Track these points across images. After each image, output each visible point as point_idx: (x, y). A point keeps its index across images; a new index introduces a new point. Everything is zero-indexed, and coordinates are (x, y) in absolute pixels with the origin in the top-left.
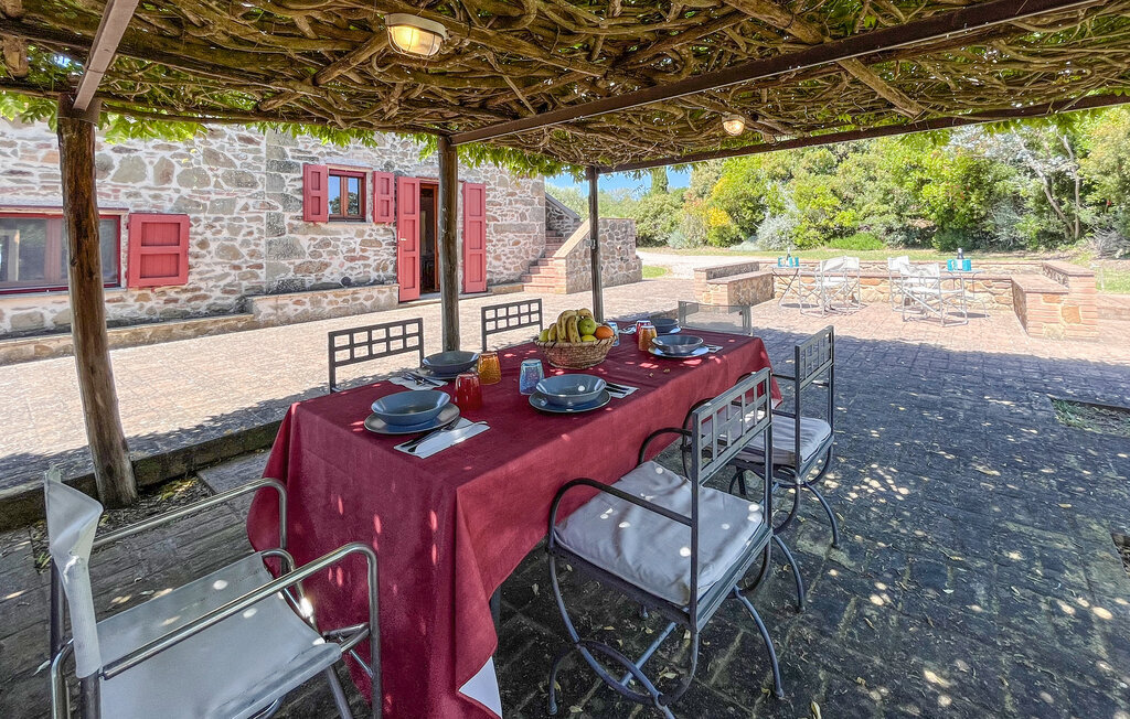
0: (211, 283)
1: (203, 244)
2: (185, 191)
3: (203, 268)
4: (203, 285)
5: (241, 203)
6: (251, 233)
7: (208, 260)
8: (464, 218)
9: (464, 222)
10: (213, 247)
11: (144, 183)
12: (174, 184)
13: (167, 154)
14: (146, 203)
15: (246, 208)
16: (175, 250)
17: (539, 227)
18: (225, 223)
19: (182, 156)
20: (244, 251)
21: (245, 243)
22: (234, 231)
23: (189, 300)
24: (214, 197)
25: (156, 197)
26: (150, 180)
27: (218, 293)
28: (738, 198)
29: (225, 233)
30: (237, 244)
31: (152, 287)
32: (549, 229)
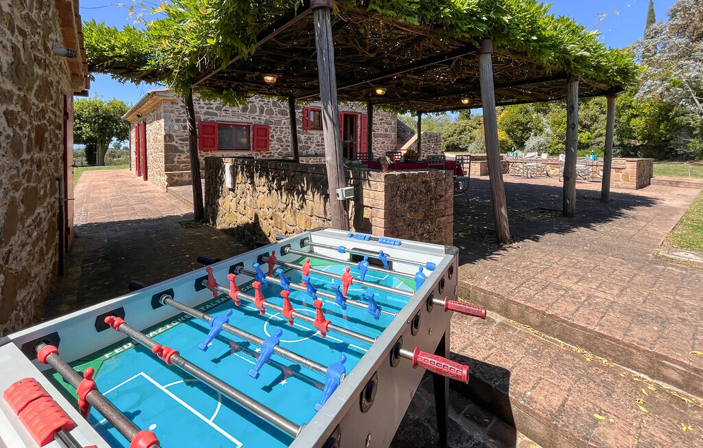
0: (275, 151)
1: (272, 137)
2: (268, 117)
3: (272, 145)
4: (272, 151)
5: (283, 121)
6: (286, 133)
7: (273, 143)
8: (361, 130)
9: (361, 132)
10: (275, 138)
11: (257, 114)
12: (264, 114)
13: (262, 103)
14: (256, 121)
15: (284, 124)
16: (265, 138)
17: (393, 135)
18: (278, 129)
19: (266, 104)
20: (284, 140)
21: (284, 137)
22: (281, 132)
23: (269, 157)
24: (275, 119)
25: (259, 119)
26: (258, 113)
27: (276, 155)
28: (512, 123)
29: (279, 133)
30: (282, 137)
31: (259, 151)
32: (398, 137)
